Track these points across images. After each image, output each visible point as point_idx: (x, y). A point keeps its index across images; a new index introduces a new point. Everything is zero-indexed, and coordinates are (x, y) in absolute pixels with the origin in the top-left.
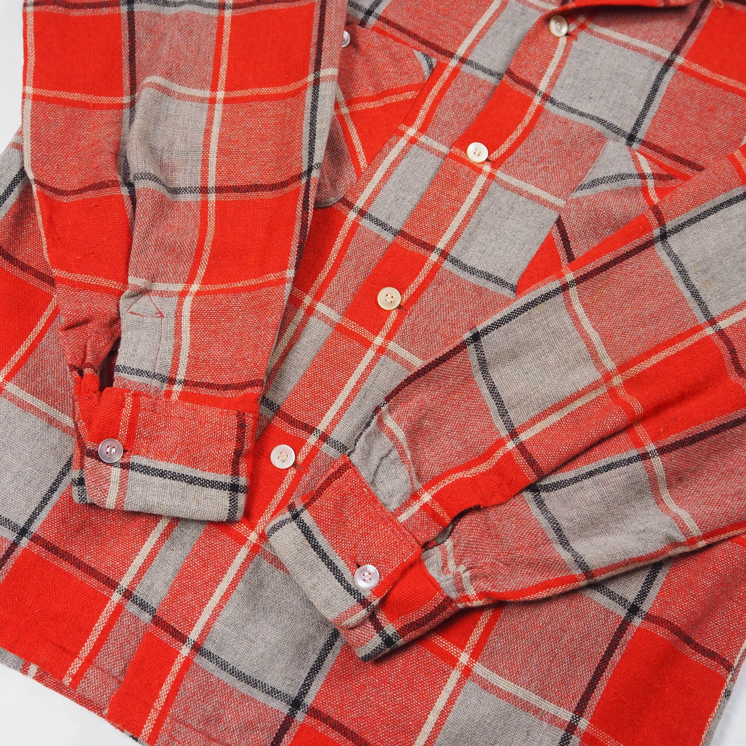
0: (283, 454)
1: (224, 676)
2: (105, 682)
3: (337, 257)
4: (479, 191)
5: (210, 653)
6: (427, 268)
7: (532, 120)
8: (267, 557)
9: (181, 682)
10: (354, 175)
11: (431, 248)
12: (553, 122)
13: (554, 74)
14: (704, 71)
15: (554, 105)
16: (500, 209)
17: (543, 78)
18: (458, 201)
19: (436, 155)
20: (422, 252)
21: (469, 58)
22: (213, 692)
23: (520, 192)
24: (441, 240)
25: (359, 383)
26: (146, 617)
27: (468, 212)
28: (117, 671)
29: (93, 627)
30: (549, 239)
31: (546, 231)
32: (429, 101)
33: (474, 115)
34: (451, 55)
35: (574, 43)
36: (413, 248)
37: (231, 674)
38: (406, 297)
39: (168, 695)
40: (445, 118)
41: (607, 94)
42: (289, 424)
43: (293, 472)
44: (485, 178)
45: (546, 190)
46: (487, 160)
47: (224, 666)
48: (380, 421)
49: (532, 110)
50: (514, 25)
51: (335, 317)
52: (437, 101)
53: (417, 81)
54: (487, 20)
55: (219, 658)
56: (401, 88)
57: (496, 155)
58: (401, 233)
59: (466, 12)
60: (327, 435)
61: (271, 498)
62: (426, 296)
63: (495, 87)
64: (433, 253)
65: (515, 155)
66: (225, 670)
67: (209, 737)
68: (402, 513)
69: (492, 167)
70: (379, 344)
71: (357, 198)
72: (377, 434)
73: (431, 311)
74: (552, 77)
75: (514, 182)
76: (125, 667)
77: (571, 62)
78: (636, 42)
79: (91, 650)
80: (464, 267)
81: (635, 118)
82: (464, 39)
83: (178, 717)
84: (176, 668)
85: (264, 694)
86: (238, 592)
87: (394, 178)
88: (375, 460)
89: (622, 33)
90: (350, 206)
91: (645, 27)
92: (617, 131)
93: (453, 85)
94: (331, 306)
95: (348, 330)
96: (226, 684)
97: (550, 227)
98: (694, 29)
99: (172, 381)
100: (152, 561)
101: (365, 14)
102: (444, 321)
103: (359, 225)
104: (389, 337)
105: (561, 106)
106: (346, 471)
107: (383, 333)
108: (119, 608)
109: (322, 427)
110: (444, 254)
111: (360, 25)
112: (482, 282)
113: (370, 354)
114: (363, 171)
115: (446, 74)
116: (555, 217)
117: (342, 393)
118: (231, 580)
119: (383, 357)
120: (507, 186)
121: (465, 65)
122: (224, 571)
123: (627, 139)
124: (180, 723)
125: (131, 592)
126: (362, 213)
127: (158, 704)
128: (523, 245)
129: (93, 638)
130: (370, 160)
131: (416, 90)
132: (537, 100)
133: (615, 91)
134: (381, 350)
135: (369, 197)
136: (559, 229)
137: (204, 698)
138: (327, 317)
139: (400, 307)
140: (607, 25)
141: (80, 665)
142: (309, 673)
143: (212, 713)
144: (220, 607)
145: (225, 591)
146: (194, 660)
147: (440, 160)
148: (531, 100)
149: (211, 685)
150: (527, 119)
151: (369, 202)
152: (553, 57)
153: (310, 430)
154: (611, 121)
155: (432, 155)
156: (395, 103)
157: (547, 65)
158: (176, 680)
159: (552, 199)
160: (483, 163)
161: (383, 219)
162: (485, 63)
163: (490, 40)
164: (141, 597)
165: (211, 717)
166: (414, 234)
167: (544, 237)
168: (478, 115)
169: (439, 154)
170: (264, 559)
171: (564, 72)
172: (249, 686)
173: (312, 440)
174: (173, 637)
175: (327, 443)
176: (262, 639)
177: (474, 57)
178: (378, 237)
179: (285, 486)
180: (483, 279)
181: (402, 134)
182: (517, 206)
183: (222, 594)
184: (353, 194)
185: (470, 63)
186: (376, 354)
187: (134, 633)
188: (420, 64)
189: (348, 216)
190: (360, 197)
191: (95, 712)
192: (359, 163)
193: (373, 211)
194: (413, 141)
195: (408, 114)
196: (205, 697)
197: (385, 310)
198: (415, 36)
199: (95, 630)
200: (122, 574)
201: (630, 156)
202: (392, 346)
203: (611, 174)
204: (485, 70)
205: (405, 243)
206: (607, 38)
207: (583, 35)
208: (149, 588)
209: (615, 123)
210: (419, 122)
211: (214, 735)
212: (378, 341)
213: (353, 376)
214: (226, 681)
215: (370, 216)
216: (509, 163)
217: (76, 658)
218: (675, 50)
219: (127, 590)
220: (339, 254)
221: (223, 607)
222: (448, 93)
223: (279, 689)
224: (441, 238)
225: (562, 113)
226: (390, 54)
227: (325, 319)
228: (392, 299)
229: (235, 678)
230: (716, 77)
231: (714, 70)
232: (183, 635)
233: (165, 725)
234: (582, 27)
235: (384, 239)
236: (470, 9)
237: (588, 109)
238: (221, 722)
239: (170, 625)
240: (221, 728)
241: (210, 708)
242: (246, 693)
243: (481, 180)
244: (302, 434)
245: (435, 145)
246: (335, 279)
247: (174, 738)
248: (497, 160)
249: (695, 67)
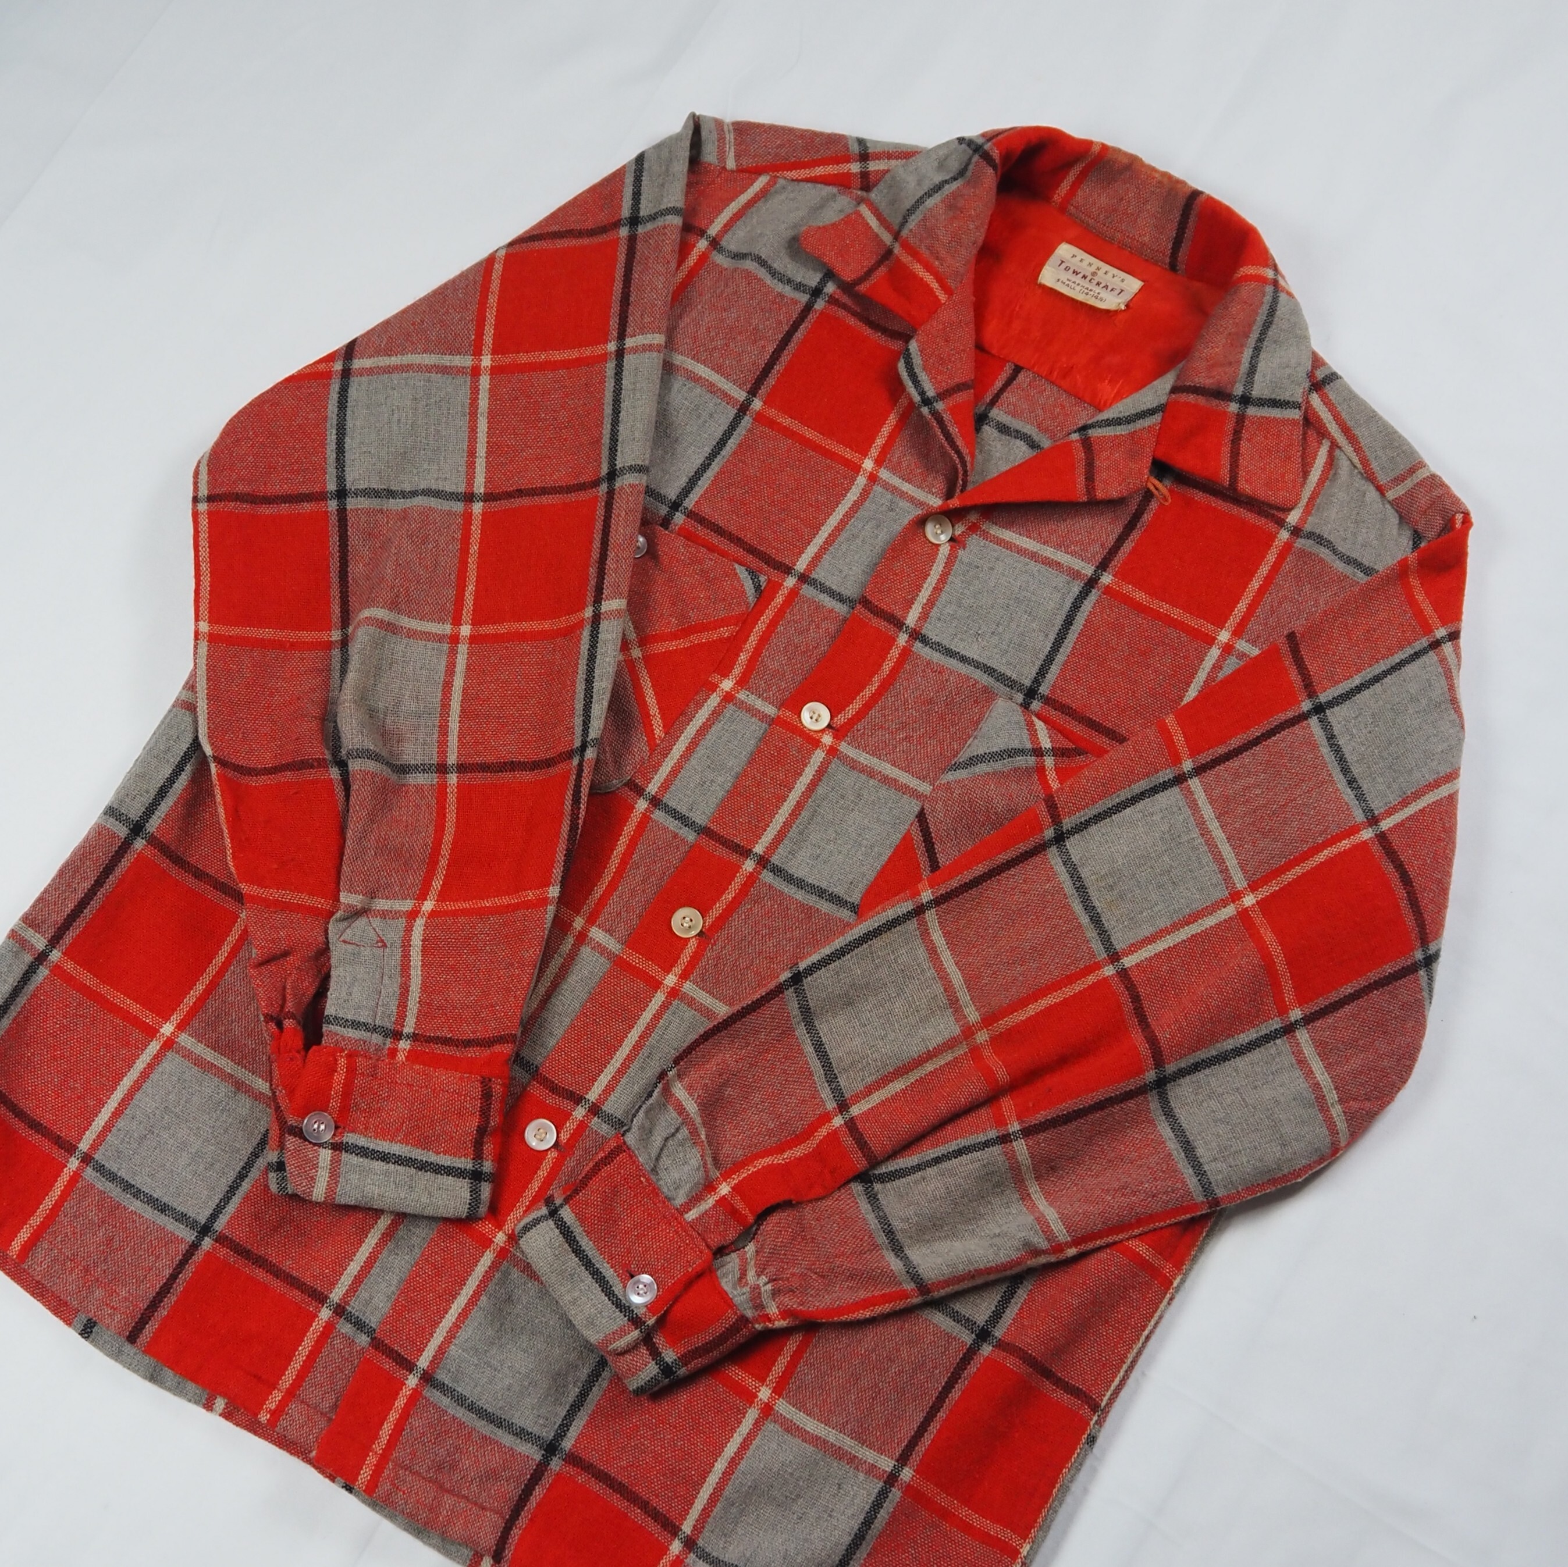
0: (541, 1131)
1: (460, 1413)
2: (312, 1419)
3: (620, 864)
4: (814, 773)
5: (444, 1384)
6: (739, 880)
7: (893, 668)
8: (518, 1264)
9: (407, 1419)
10: (646, 748)
11: (746, 853)
12: (924, 671)
13: (928, 600)
14: (1140, 596)
15: (926, 645)
16: (843, 797)
17: (913, 606)
18: (785, 786)
19: (760, 720)
20: (734, 857)
21: (814, 575)
22: (446, 1432)
23: (871, 773)
24: (760, 841)
25: (644, 1036)
26: (363, 1340)
27: (798, 802)
28: (326, 1406)
29: (295, 1351)
30: (907, 838)
31: (903, 828)
32: (753, 640)
33: (813, 661)
34: (788, 570)
35: (961, 552)
36: (721, 852)
37: (469, 1410)
38: (709, 921)
39: (390, 1435)
40: (773, 665)
41: (1001, 629)
42: (550, 1091)
43: (554, 1154)
44: (823, 755)
45: (906, 769)
46: (829, 726)
47: (460, 1400)
48: (667, 1091)
49: (894, 653)
50: (878, 526)
51: (613, 945)
52: (764, 639)
53: (737, 611)
54: (841, 517)
55: (454, 1390)
56: (715, 621)
57: (841, 719)
58: (705, 831)
59: (811, 505)
60: (598, 1107)
61: (525, 1187)
62: (736, 921)
63: (845, 620)
64: (748, 860)
65: (868, 718)
66: (462, 1405)
67: (441, 1487)
68: (690, 1210)
69: (834, 738)
70: (672, 985)
71: (649, 780)
72: (662, 1106)
73: (742, 940)
74: (925, 604)
75: (864, 758)
76: (337, 1401)
77: (955, 580)
78: (1048, 552)
79: (294, 1380)
80: (790, 879)
81: (1038, 663)
82: (806, 546)
83: (403, 1462)
84: (400, 1402)
85: (511, 1436)
86: (480, 1308)
87: (701, 751)
88: (657, 1140)
89: (1029, 537)
90: (640, 791)
91: (1063, 527)
92: (1012, 684)
93: (788, 616)
94: (610, 931)
95: (630, 965)
96: (464, 1423)
97: (909, 823)
98: (1134, 529)
99: (397, 1035)
100: (372, 1268)
101: (669, 507)
102: (759, 953)
103: (651, 818)
104: (684, 976)
105: (937, 646)
106: (618, 1155)
107: (678, 970)
108: (329, 1327)
109: (592, 1096)
110: (763, 862)
111: (661, 525)
112: (811, 900)
113: (659, 998)
114: (658, 742)
115: (779, 599)
116: (917, 809)
117: (620, 1051)
118: (471, 1293)
119: (676, 1002)
120: (853, 765)
121: (806, 585)
122: (462, 1283)
123: (1025, 695)
124: (406, 1470)
125: (344, 1308)
126: (655, 802)
127: (379, 1446)
128: (872, 847)
129: (296, 1365)
130: (668, 727)
131: (736, 625)
132: (902, 639)
133: (1013, 626)
134: (674, 993)
135: (665, 780)
136: (920, 826)
137: (435, 1439)
138: (605, 946)
139: (701, 934)
140: (1008, 525)
141: (280, 1398)
142: (568, 1411)
143: (446, 1458)
144: (456, 1326)
145: (463, 1306)
146: (424, 1393)
147: (764, 726)
148: (894, 640)
149: (444, 1424)
150: (887, 667)
151: (666, 785)
152: (929, 575)
153: (578, 1099)
154: (1002, 669)
155: (754, 719)
156: (705, 643)
157: (919, 588)
158: (400, 1417)
159: (913, 782)
160: (823, 731)
161: (683, 809)
162: (832, 583)
163: (844, 547)
164: (357, 1314)
165: (444, 1463)
166: (723, 832)
167: (900, 836)
168: (819, 660)
169: (763, 717)
170: (514, 1266)
171: (944, 597)
172: (492, 1425)
173: (579, 1113)
174: (397, 1364)
175: (599, 1117)
176: (509, 1367)
177: (818, 574)
178: (675, 836)
179: (542, 1173)
180: (814, 896)
181: (714, 687)
182: (865, 793)
183: (460, 1311)
184: (644, 775)
185: (814, 583)
186: (666, 998)
187: (348, 1359)
188: (743, 585)
189: (636, 806)
190: (653, 778)
191: (299, 1457)
192: (653, 730)
193: (671, 799)
194: (728, 698)
195: (723, 658)
196: (437, 1438)
197: (681, 938)
198: (738, 541)
199: (299, 1355)
200: (333, 1285)
201: (1023, 723)
202: (688, 987)
203: (994, 750)
204: (832, 594)
205: (710, 845)
206: (1008, 545)
207: (974, 542)
208: (367, 1303)
209: (1009, 673)
210: (737, 671)
211: (448, 1485)
212: (670, 980)
213: (635, 1028)
214: (463, 1420)
215: (666, 806)
216: (858, 731)
217: (274, 1389)
218: (1100, 563)
219: (339, 1305)
220: (622, 859)
221: (461, 1327)
222: (780, 628)
223: (530, 1430)
224: (760, 838)
225: (936, 657)
226: (702, 571)
227: (602, 950)
228: (690, 923)
229: (474, 1416)
230: (1156, 604)
231: (1152, 593)
232: (410, 1362)
233: (386, 1472)
234: (973, 528)
235: (684, 839)
236: (817, 501)
237: (972, 652)
238: (457, 1469)
239: (393, 1349)
240: (457, 1476)
241: (442, 1452)
242: (488, 1434)
243: (818, 757)
244: (566, 1105)
245: (759, 704)
246: (615, 897)
247: (397, 1488)
248: (842, 726)
249: (1128, 589)
